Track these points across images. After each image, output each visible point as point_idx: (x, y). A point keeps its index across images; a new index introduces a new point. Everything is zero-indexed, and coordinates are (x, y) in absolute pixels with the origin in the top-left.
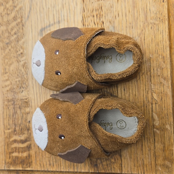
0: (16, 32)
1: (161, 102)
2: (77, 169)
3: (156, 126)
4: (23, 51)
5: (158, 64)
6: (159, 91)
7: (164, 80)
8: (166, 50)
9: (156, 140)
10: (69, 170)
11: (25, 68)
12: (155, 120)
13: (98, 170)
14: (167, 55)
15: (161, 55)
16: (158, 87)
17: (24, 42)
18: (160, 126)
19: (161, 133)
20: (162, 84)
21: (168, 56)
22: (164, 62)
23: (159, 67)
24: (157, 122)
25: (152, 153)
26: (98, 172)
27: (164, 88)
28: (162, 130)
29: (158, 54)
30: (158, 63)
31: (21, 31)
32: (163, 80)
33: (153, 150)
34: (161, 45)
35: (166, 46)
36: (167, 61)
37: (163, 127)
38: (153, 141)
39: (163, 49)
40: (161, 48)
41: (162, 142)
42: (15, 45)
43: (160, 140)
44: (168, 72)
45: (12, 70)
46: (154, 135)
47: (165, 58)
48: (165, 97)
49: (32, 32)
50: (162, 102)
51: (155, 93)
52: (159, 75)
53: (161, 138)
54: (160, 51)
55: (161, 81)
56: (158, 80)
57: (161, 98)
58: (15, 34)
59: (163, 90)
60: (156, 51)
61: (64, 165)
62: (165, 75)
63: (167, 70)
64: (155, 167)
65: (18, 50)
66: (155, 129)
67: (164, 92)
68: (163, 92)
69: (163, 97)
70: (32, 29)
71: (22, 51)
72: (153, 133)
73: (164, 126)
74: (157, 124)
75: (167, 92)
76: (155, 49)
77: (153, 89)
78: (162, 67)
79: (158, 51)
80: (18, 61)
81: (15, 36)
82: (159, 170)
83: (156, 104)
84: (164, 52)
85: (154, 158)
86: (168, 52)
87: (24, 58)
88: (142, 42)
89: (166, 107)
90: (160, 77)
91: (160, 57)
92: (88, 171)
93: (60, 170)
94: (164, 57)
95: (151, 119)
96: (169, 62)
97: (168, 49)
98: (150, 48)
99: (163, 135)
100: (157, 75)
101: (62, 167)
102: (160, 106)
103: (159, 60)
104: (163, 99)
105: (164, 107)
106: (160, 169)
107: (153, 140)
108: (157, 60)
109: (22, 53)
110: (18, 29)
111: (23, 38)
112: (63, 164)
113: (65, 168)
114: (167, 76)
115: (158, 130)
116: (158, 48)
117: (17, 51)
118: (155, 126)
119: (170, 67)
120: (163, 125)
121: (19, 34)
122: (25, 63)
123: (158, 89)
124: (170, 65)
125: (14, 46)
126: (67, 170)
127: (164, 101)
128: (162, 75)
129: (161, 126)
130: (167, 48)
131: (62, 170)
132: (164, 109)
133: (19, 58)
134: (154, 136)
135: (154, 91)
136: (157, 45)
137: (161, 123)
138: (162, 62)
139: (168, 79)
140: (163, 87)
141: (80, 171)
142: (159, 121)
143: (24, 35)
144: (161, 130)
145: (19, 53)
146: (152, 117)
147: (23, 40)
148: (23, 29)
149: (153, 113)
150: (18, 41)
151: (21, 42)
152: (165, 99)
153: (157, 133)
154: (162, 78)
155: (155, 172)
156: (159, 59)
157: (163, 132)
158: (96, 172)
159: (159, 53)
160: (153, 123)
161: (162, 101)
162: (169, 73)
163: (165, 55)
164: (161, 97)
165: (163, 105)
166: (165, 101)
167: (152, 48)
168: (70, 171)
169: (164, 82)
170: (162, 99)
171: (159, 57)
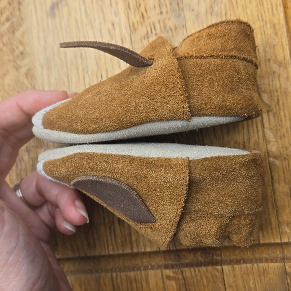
0: (8, 16)
1: (277, 108)
2: (138, 248)
3: (273, 152)
4: (24, 48)
5: (264, 40)
6: (271, 88)
7: (280, 66)
8: (278, 11)
9: (274, 178)
10: (123, 251)
11: (29, 79)
12: (269, 142)
13: (175, 246)
14: (279, 20)
15: (268, 22)
16: (269, 82)
17: (23, 34)
18: (280, 151)
19: (282, 164)
20: (276, 75)
21: (283, 22)
22: (276, 34)
23: (268, 45)
24: (274, 145)
25: (271, 203)
26: (174, 248)
27: (280, 82)
28: (285, 158)
29: (263, 20)
30: (265, 38)
31: (17, 13)
32: (278, 68)
33: (271, 197)
34: (267, 4)
35: (277, 5)
36: (281, 32)
37: (285, 152)
38: (269, 181)
39: (272, 10)
40: (268, 9)
41: (287, 181)
42: (9, 39)
43: (283, 178)
44: (286, 52)
45: (9, 86)
46: (270, 169)
47: (278, 27)
48: (284, 98)
49: (36, 12)
50: (280, 108)
51: (265, 92)
52: (269, 60)
53: (284, 173)
54: (267, 14)
55: (275, 70)
56: (268, 68)
57: (276, 101)
58: (8, 20)
59: (278, 86)
60: (260, 16)
61: (114, 243)
62: (280, 57)
63: (283, 48)
64: (278, 228)
65: (15, 48)
66: (271, 159)
67: (280, 88)
68: (279, 90)
69: (280, 98)
70: (36, 8)
71: (21, 48)
72: (268, 165)
73: (286, 150)
74: (274, 149)
75: (286, 88)
76: (258, 12)
77: (261, 86)
78: (274, 43)
79: (264, 15)
80: (17, 68)
81: (8, 24)
82: (286, 232)
83: (268, 111)
84: (273, 15)
85: (275, 211)
86: (282, 15)
87: (26, 61)
88: (232, 3)
89: (287, 115)
90: (272, 62)
91: (268, 25)
92: (158, 250)
93: (107, 253)
94: (274, 25)
95: (261, 141)
96: (286, 33)
97: (281, 9)
98: (249, 12)
99: (287, 167)
100: (265, 59)
101: (111, 247)
102: (276, 115)
103: (266, 32)
104: (281, 102)
105: (284, 116)
106: (288, 231)
107: (269, 179)
108: (263, 33)
109: (22, 53)
110: (12, 10)
111: (21, 26)
112: (112, 242)
113: (115, 248)
114: (284, 59)
115: (277, 159)
116: (262, 10)
117: (14, 51)
118: (271, 153)
119: (287, 41)
120: (284, 149)
121: (15, 20)
122: (29, 70)
123: (269, 85)
124: (287, 39)
125: (8, 41)
126: (121, 252)
127: (283, 104)
128: (274, 57)
129: (282, 152)
130: (279, 7)
131: (111, 253)
132: (283, 120)
133: (19, 62)
134: (271, 172)
135: (263, 89)
136: (260, 5)
137: (280, 146)
138: (272, 35)
139: (286, 65)
140: (279, 80)
141: (143, 250)
142: (277, 142)
143: (22, 19)
144: (282, 158)
145: (17, 52)
146: (264, 136)
147: (21, 30)
148: (19, 9)
149: (265, 130)
150: (13, 32)
151: (18, 34)
152: (285, 102)
153: (275, 165)
154: (275, 63)
155: (279, 236)
156: (265, 30)
157: (287, 162)
158: (172, 249)
159: (265, 19)
160: (267, 148)
161: (279, 105)
162: (286, 54)
163: (276, 21)
164: (276, 98)
165: (282, 114)
166: (285, 105)
167: (251, 12)
168: (125, 252)
169: (279, 70)
170: (278, 102)
171: (265, 27)
